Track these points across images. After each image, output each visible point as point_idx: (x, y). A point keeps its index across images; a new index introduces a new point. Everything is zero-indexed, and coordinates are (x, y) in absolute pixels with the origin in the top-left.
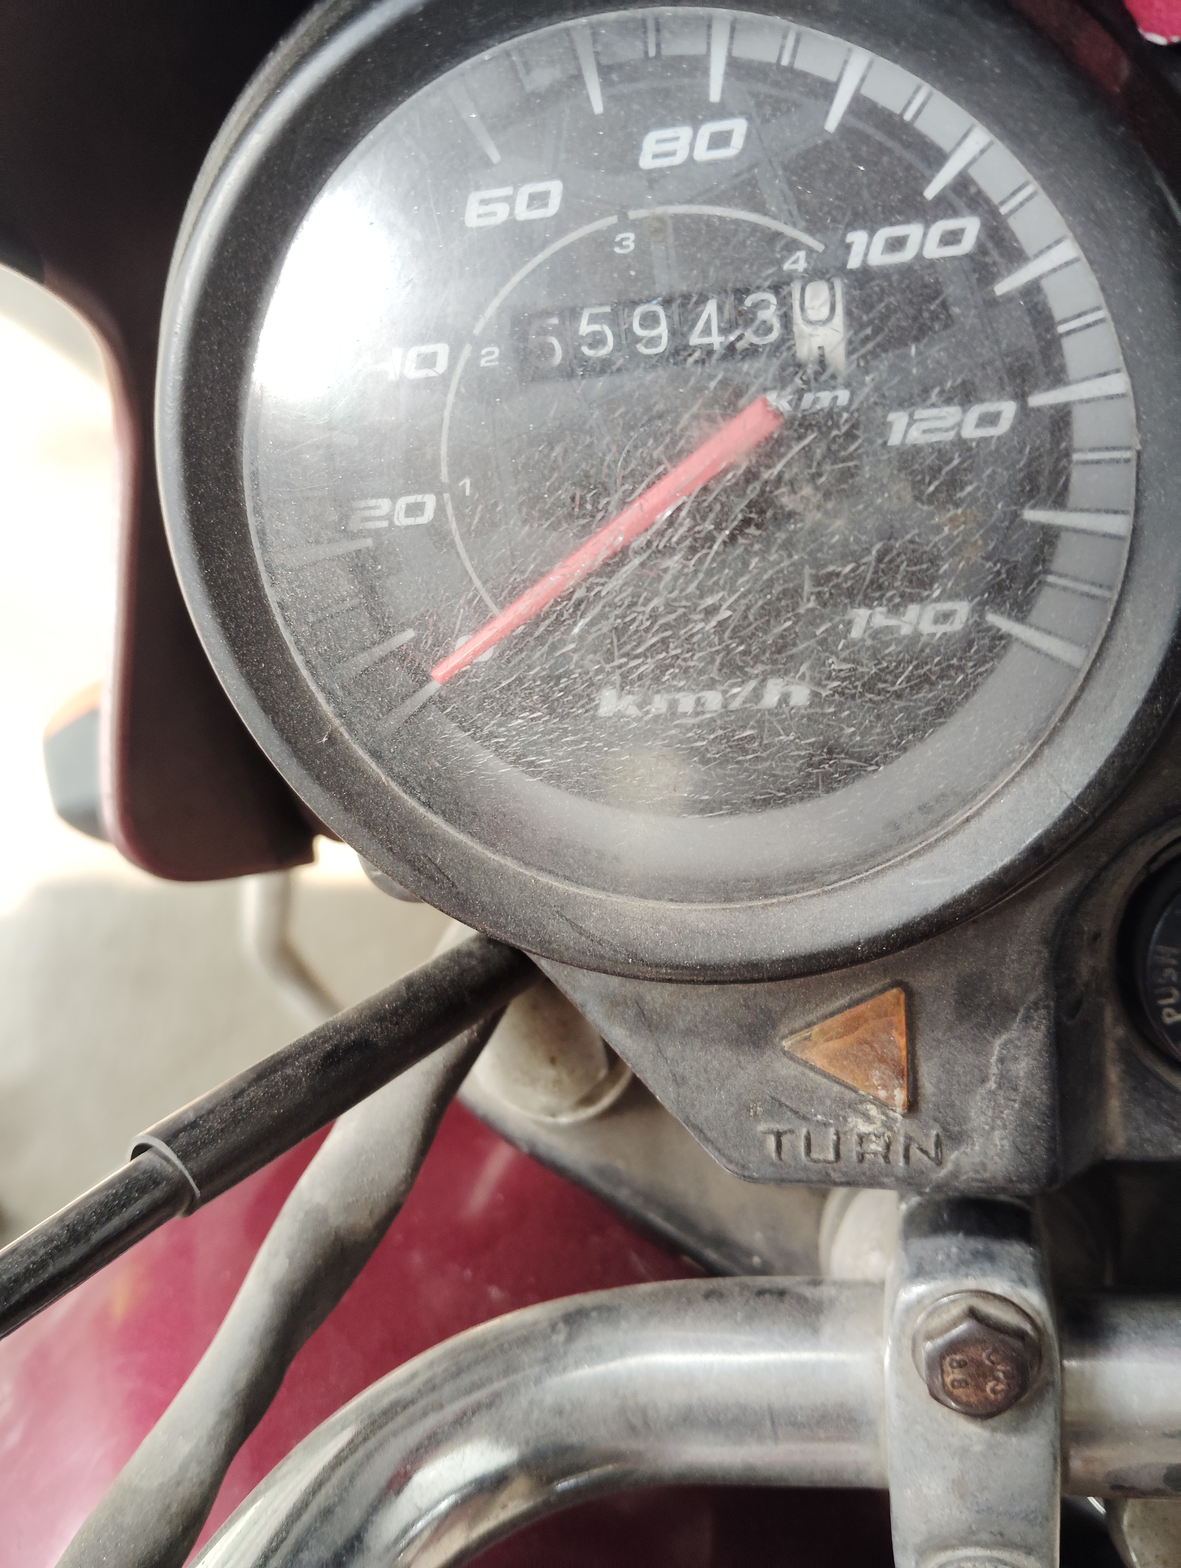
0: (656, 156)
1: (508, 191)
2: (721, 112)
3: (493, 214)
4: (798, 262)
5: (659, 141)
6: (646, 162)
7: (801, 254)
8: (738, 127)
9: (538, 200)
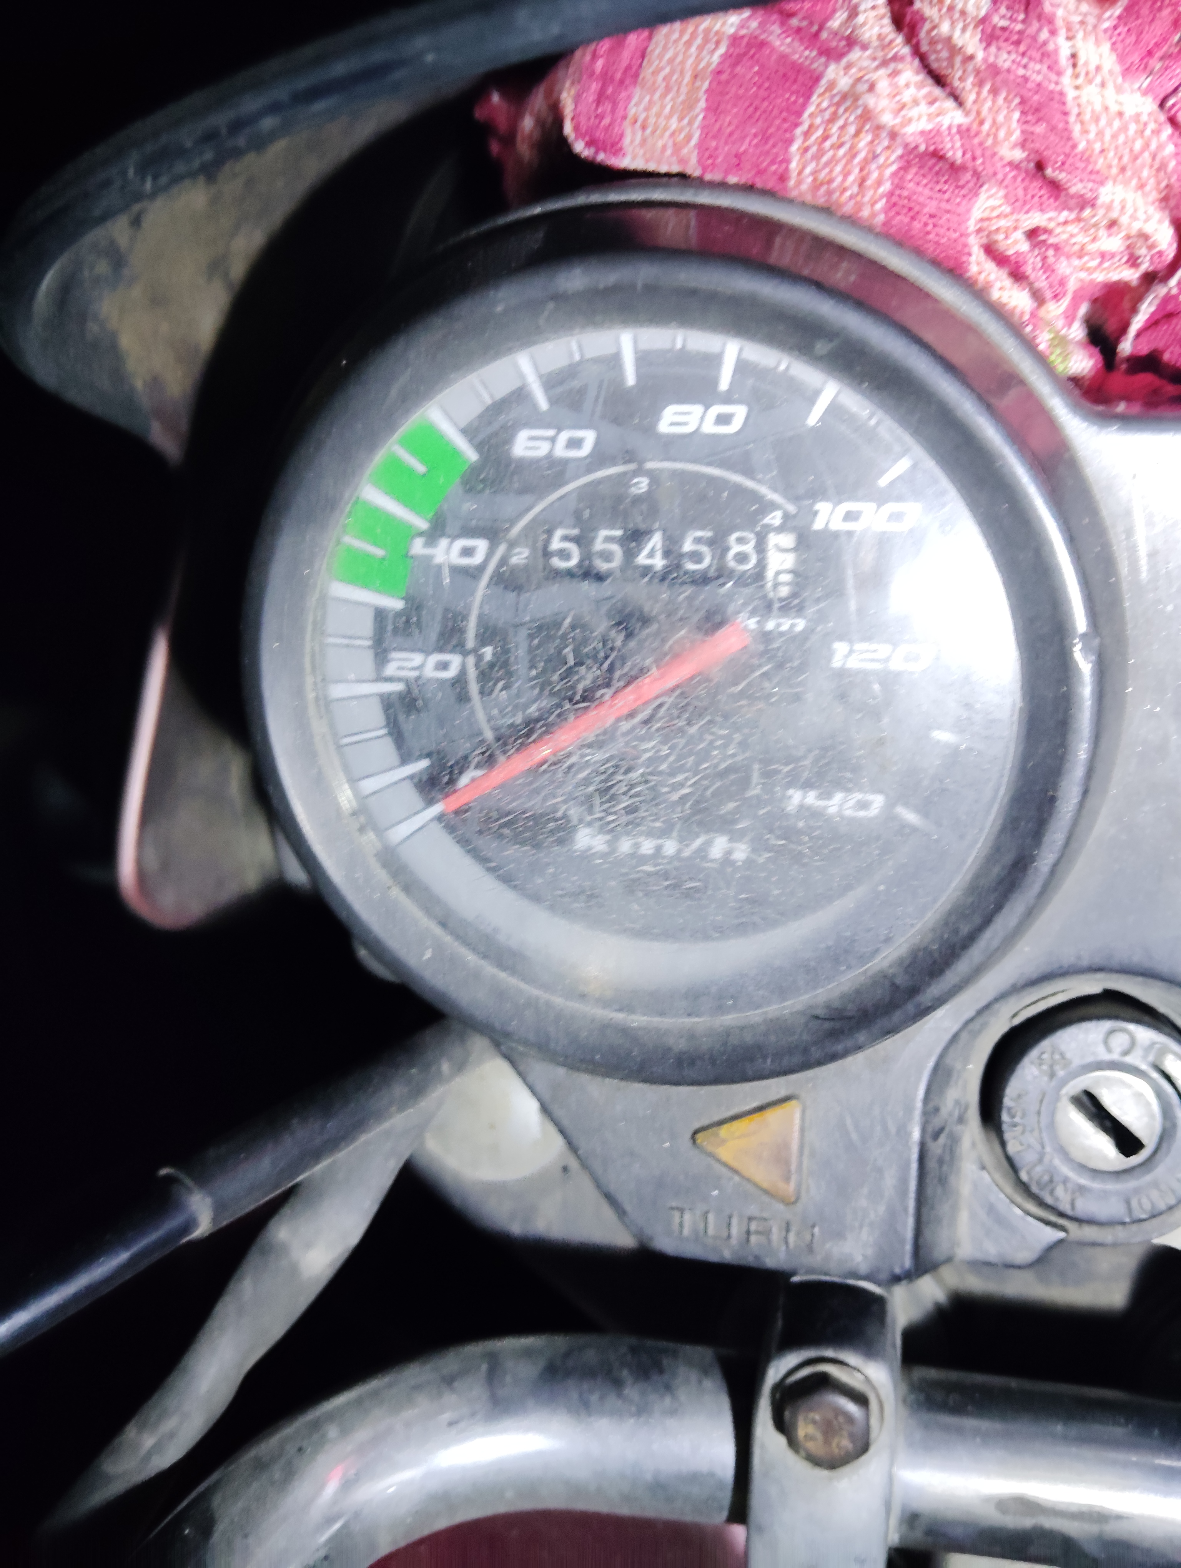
0: (673, 424)
1: (551, 433)
2: (728, 398)
3: (538, 448)
4: (775, 518)
5: (675, 413)
6: (664, 427)
7: (778, 514)
8: (740, 412)
9: (574, 443)
